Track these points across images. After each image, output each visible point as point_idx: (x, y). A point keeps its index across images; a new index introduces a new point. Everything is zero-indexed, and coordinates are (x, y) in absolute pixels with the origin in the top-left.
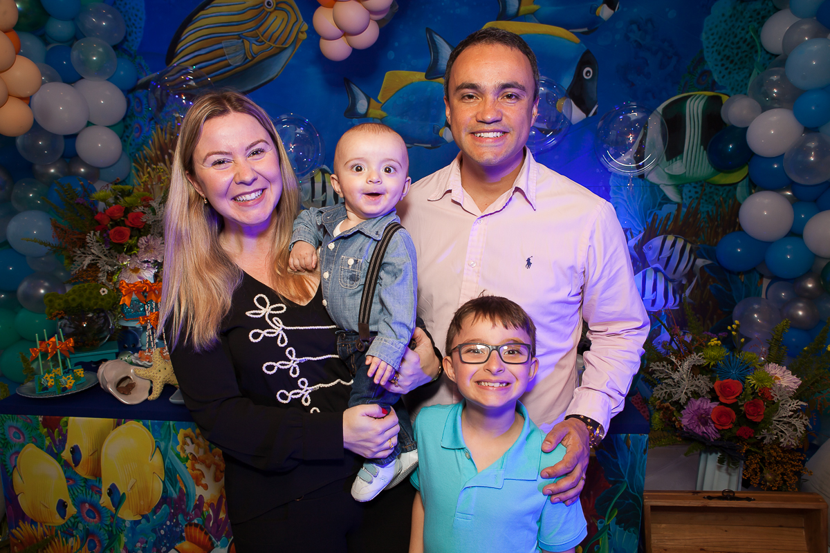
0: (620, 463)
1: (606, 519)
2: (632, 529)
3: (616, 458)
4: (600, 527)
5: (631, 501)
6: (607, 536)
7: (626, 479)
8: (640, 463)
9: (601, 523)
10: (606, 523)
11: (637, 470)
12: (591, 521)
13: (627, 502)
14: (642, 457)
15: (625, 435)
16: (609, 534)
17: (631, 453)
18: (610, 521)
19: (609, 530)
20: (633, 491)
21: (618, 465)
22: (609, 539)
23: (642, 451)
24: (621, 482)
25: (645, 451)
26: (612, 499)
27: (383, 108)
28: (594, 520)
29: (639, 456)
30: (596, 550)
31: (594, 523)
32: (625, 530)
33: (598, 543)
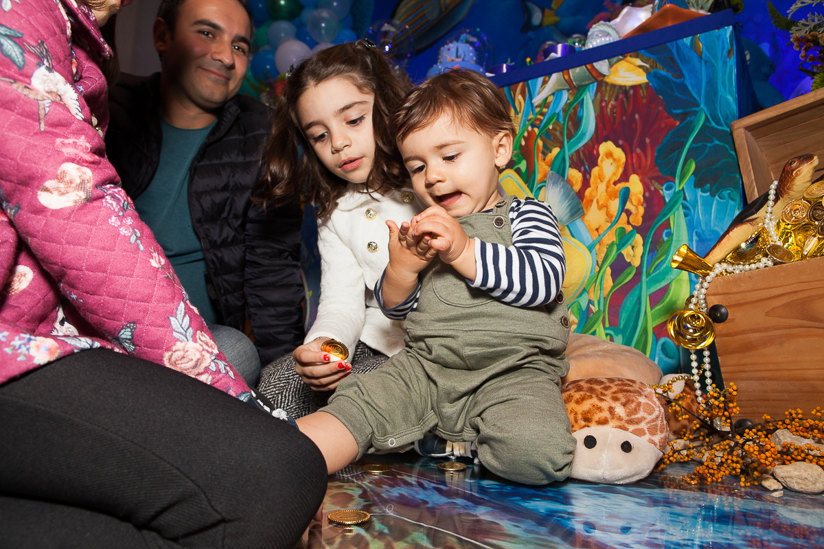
0: (688, 83)
1: (677, 181)
2: (726, 193)
3: (681, 75)
4: (667, 195)
5: (717, 142)
6: (681, 211)
7: (702, 106)
8: (724, 73)
9: (669, 188)
10: (677, 188)
11: (720, 88)
12: (652, 188)
13: (709, 145)
14: (725, 63)
15: (690, 38)
16: (685, 207)
17: (706, 62)
18: (684, 183)
19: (685, 199)
20: (718, 123)
21: (686, 86)
22: (686, 215)
23: (725, 53)
24: (695, 113)
25: (729, 52)
26: (682, 145)
27: (557, 13)
28: (656, 185)
29: (720, 63)
30: (665, 239)
31: (656, 191)
32: (713, 195)
33: (667, 225)
